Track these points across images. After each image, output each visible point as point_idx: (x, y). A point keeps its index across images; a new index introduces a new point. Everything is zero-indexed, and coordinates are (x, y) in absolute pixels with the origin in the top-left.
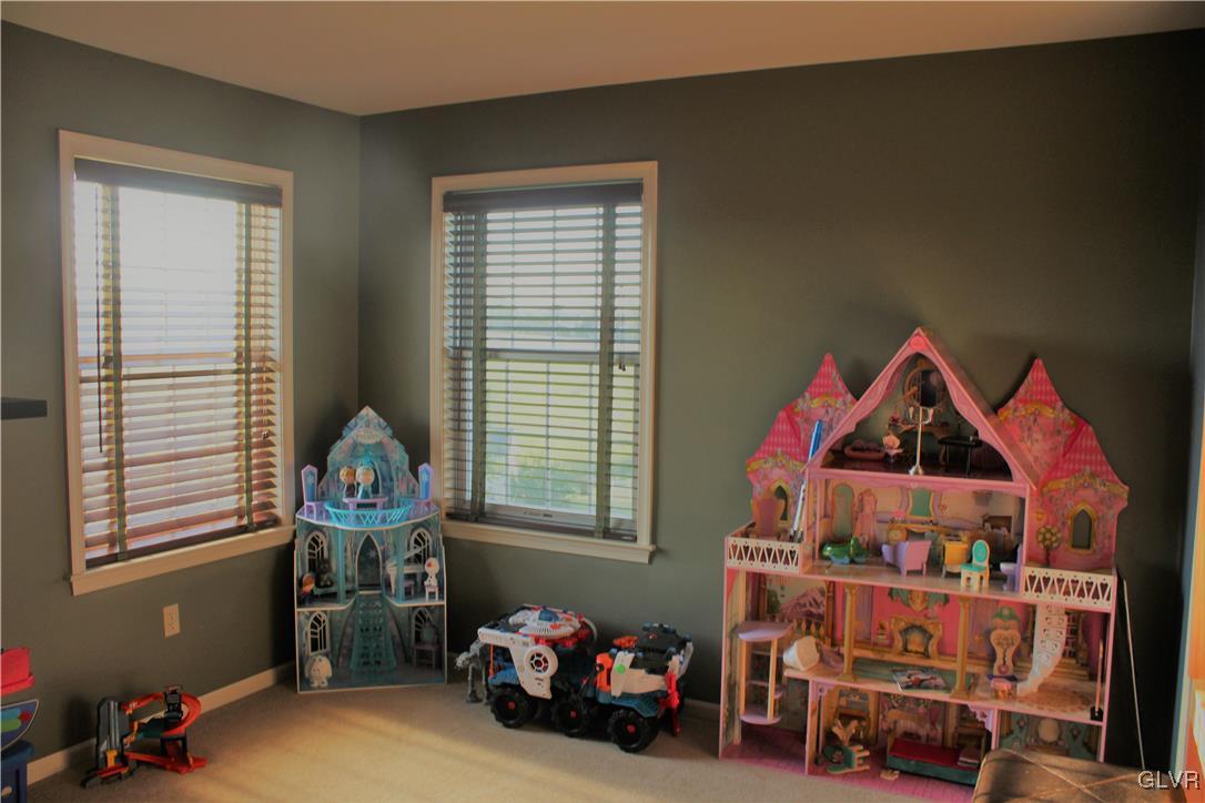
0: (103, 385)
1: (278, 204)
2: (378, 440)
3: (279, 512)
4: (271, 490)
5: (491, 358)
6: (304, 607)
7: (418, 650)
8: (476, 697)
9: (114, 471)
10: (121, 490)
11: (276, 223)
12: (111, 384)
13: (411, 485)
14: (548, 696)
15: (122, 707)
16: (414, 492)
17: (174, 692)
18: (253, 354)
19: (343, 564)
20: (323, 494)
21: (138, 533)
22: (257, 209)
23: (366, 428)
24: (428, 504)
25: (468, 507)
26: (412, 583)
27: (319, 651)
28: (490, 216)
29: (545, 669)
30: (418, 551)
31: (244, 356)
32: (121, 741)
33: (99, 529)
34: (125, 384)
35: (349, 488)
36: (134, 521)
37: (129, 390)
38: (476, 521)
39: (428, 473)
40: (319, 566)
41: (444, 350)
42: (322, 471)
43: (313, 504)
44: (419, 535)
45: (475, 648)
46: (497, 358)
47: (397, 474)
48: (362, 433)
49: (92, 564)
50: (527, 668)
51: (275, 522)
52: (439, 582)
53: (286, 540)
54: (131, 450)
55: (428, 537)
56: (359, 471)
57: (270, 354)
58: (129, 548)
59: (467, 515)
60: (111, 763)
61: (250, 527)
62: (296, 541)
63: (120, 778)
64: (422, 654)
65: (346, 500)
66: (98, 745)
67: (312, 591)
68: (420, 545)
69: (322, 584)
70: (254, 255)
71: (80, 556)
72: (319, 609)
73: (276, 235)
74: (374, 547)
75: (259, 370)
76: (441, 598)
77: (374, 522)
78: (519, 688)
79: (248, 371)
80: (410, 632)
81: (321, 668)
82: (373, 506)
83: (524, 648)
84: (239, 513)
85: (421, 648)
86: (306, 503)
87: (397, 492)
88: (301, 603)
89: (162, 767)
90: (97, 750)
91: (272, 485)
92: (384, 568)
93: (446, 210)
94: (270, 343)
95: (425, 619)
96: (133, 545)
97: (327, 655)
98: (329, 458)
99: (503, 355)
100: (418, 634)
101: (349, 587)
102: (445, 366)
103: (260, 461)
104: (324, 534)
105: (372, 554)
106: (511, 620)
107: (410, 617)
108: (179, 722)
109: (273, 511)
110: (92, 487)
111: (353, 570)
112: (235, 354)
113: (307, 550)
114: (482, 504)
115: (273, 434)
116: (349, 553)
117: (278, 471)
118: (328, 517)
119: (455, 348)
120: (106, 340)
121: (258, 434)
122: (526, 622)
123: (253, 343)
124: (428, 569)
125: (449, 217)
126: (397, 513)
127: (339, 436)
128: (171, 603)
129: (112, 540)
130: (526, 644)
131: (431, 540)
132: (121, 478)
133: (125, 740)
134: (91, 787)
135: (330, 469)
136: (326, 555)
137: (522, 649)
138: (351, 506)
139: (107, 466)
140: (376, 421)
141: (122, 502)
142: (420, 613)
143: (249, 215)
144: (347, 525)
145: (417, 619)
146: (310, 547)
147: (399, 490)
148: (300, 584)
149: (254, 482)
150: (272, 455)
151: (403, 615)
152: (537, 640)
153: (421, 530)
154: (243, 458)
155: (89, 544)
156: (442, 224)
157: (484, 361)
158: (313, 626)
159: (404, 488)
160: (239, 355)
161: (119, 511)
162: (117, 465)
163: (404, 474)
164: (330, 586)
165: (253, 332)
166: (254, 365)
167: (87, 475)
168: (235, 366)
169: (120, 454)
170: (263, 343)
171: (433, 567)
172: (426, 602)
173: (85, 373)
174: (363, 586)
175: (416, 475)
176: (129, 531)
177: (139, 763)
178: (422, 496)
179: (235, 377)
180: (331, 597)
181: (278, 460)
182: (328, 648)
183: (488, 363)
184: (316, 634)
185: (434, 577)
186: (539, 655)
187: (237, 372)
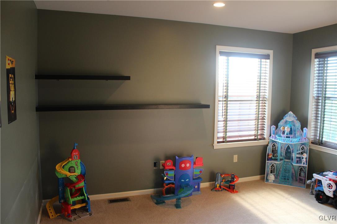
0: (224, 102)
1: (269, 59)
2: (292, 120)
3: (265, 136)
4: (264, 131)
5: (327, 99)
6: (269, 161)
7: (299, 178)
8: (312, 193)
9: (225, 122)
10: (226, 127)
11: (268, 64)
12: (226, 102)
13: (301, 133)
14: (332, 196)
15: (221, 175)
16: (301, 135)
17: (233, 175)
18: (261, 96)
19: (281, 152)
20: (277, 133)
21: (230, 137)
22: (263, 60)
23: (290, 117)
24: (305, 139)
25: (317, 141)
26: (299, 159)
27: (273, 173)
28: (329, 59)
29: (332, 188)
30: (302, 151)
31: (258, 97)
32: (220, 183)
33: (221, 135)
34: (229, 102)
35: (283, 132)
36: (229, 134)
37: (230, 103)
38: (319, 145)
39: (306, 130)
40: (274, 151)
41: (313, 97)
42: (277, 127)
43: (273, 135)
44: (303, 147)
45: (313, 180)
46: (329, 100)
47: (297, 130)
48: (288, 118)
49: (218, 142)
50: (326, 187)
51: (264, 139)
52: (306, 160)
53: (266, 144)
54: (229, 118)
55: (305, 148)
56: (286, 128)
57: (266, 96)
58: (227, 140)
59: (317, 143)
60: (218, 187)
61: (257, 139)
62: (269, 144)
63: (219, 191)
64: (301, 180)
65: (282, 135)
66: (215, 183)
67: (271, 157)
68: (303, 150)
69: (274, 156)
70: (262, 72)
71: (216, 140)
72: (273, 162)
73: (268, 67)
74: (290, 149)
75: (262, 100)
76: (306, 164)
77: (288, 142)
78: (323, 192)
79: (259, 101)
80: (298, 173)
81: (272, 177)
82: (289, 137)
83: (326, 181)
84: (255, 135)
85: (300, 178)
86: (272, 135)
87: (297, 135)
88: (268, 160)
89: (228, 191)
90: (215, 184)
91: (264, 130)
92: (292, 154)
93: (316, 58)
94: (266, 94)
95: (302, 170)
96: (228, 139)
97: (274, 175)
98: (279, 124)
99: (331, 99)
100: (300, 174)
101: (281, 158)
102: (314, 101)
103: (261, 123)
104: (277, 143)
105: (289, 150)
106: (324, 173)
107: (298, 169)
108: (234, 181)
109: (264, 136)
110: (220, 126)
111: (284, 154)
112: (256, 96)
113: (272, 147)
114: (322, 141)
115: (265, 117)
116: (283, 149)
117: (266, 126)
118: (277, 139)
119: (317, 96)
120: (225, 92)
121: (261, 116)
122: (329, 175)
123: (261, 94)
124: (303, 156)
125: (317, 60)
126: (295, 140)
127: (283, 119)
128: (236, 155)
129: (224, 138)
130: (326, 180)
131: (306, 149)
132: (226, 124)
133: (221, 183)
134: (213, 191)
135: (279, 127)
136: (277, 149)
137: (325, 182)
138: (283, 137)
139: (224, 121)
140: (293, 115)
141: (226, 129)
142: (301, 168)
143: (261, 62)
144: (282, 141)
145: (300, 170)
146: (273, 146)
147: (298, 134)
148: (268, 155)
149: (259, 128)
150: (265, 122)
151: (297, 168)
152: (330, 180)
153: (303, 146)
154: (257, 122)
155: (218, 138)
156: (314, 62)
157: (325, 100)
158: (271, 167)
159: (299, 134)
160: (257, 97)
161: (225, 132)
162: (226, 121)
163: (299, 130)
164: (277, 157)
165: (261, 91)
166: (261, 99)
167: (219, 122)
168: (256, 99)
169: (227, 118)
170: (264, 94)
171: (305, 156)
172: (302, 165)
173: (220, 100)
174: (286, 158)
175: (303, 131)
176: (228, 136)
177: (224, 189)
178: (304, 136)
179: (256, 102)
180: (276, 160)
181: (266, 123)
182: (275, 173)
183: (326, 101)
184: (272, 169)
185: (305, 158)
186: (330, 184)
187: (257, 101)
